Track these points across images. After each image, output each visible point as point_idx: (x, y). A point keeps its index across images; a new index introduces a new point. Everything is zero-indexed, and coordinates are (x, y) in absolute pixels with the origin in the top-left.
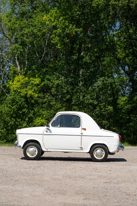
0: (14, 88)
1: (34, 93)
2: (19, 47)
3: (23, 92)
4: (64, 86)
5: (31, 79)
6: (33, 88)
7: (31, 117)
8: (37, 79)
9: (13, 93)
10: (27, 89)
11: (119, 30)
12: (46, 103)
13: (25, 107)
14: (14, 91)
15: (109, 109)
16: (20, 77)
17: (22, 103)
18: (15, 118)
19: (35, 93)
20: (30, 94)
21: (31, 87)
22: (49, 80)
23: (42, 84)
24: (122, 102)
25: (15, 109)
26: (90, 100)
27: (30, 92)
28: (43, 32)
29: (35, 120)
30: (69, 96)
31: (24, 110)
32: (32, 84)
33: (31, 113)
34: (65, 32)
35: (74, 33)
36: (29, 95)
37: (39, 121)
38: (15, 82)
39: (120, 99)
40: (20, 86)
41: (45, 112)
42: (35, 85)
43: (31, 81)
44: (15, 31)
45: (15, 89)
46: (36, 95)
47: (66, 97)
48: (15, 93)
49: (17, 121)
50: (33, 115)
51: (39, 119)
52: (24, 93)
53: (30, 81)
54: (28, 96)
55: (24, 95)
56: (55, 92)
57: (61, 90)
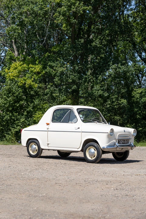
0: (10, 76)
2: (17, 27)
3: (20, 81)
4: (70, 74)
5: (31, 65)
6: (33, 77)
7: (30, 110)
8: (37, 66)
9: (9, 82)
10: (26, 78)
11: (135, 9)
12: (48, 95)
13: (23, 99)
14: (10, 80)
15: (123, 103)
16: (18, 63)
17: (19, 94)
18: (11, 112)
19: (35, 83)
20: (29, 84)
21: (30, 75)
22: (51, 67)
23: (44, 72)
24: (138, 95)
25: (11, 101)
26: (100, 91)
27: (29, 82)
28: (46, 11)
29: (35, 115)
30: (75, 86)
31: (22, 102)
32: (32, 71)
33: (30, 106)
34: (71, 10)
35: (81, 12)
36: (28, 84)
37: (40, 115)
38: (11, 70)
39: (135, 90)
40: (18, 74)
41: (46, 105)
42: (35, 73)
43: (31, 68)
44: (12, 9)
45: (11, 78)
46: (36, 85)
47: (72, 87)
48: (12, 82)
49: (14, 115)
50: (33, 108)
51: (39, 113)
53: (29, 68)
54: (27, 86)
55: (21, 84)
56: (58, 82)
57: (66, 79)
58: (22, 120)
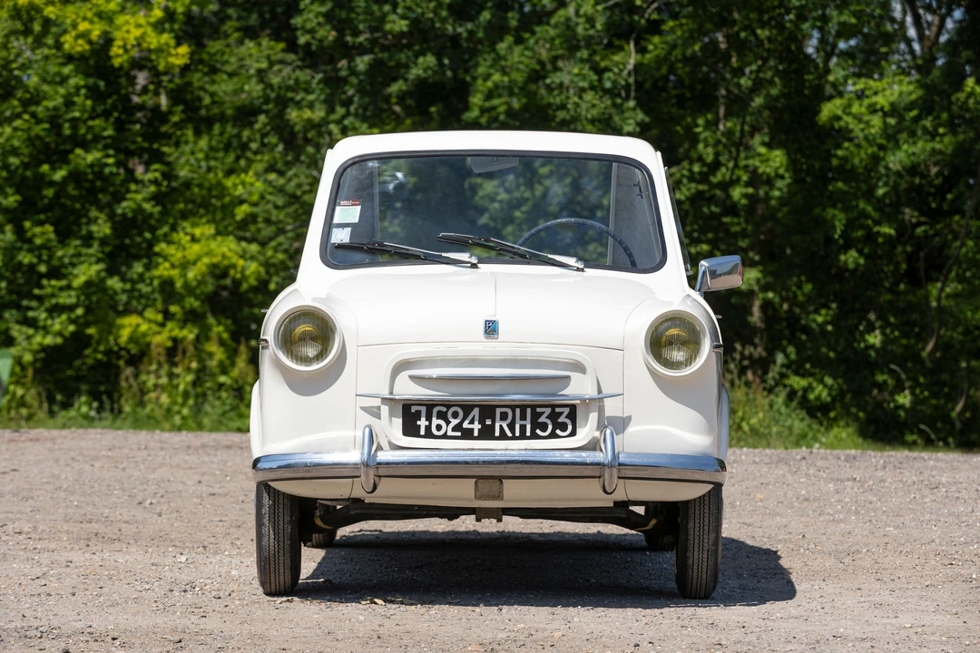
1: (166, 38)
3: (75, 26)
7: (139, 210)
13: (97, 139)
17: (69, 103)
19: (172, 42)
20: (132, 41)
24: (876, 121)
26: (589, 96)
27: (131, 30)
29: (169, 243)
30: (430, 60)
33: (137, 182)
36: (124, 47)
37: (196, 248)
46: (181, 54)
47: (407, 67)
50: (157, 198)
51: (197, 232)
52: (84, 35)
54: (118, 57)
55: (82, 46)
56: (321, 33)
57: (372, 13)
58: (85, 272)
